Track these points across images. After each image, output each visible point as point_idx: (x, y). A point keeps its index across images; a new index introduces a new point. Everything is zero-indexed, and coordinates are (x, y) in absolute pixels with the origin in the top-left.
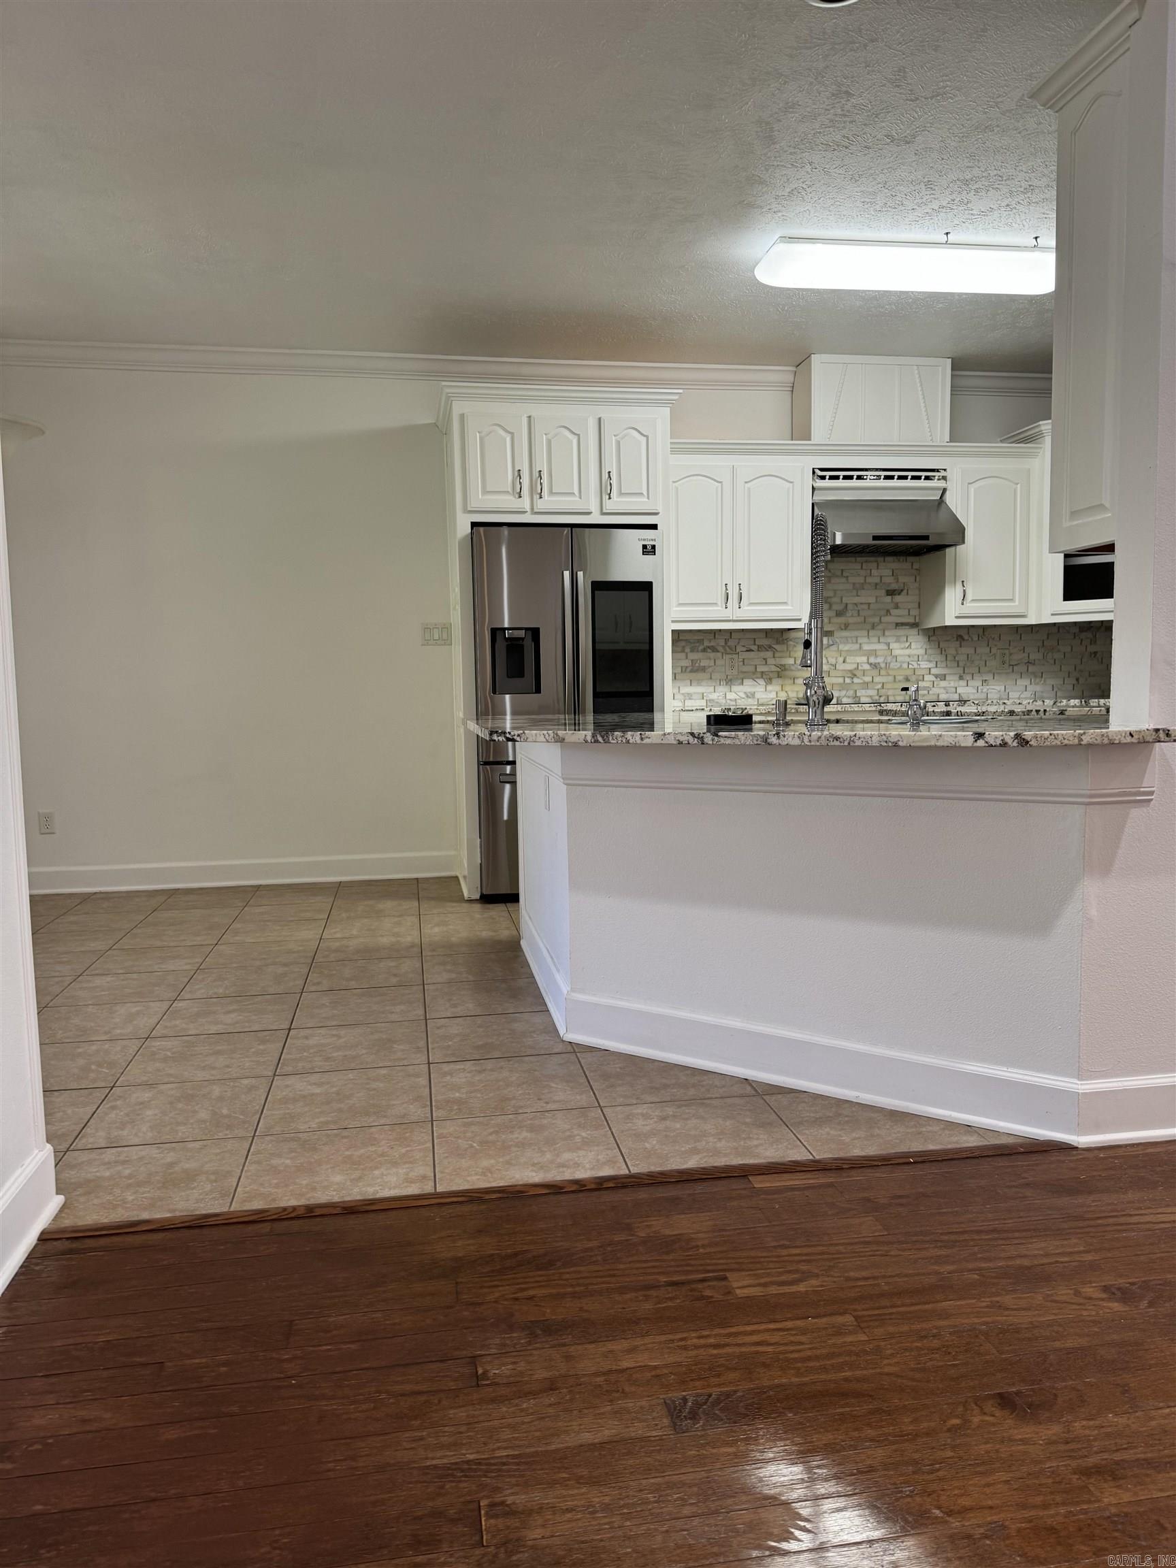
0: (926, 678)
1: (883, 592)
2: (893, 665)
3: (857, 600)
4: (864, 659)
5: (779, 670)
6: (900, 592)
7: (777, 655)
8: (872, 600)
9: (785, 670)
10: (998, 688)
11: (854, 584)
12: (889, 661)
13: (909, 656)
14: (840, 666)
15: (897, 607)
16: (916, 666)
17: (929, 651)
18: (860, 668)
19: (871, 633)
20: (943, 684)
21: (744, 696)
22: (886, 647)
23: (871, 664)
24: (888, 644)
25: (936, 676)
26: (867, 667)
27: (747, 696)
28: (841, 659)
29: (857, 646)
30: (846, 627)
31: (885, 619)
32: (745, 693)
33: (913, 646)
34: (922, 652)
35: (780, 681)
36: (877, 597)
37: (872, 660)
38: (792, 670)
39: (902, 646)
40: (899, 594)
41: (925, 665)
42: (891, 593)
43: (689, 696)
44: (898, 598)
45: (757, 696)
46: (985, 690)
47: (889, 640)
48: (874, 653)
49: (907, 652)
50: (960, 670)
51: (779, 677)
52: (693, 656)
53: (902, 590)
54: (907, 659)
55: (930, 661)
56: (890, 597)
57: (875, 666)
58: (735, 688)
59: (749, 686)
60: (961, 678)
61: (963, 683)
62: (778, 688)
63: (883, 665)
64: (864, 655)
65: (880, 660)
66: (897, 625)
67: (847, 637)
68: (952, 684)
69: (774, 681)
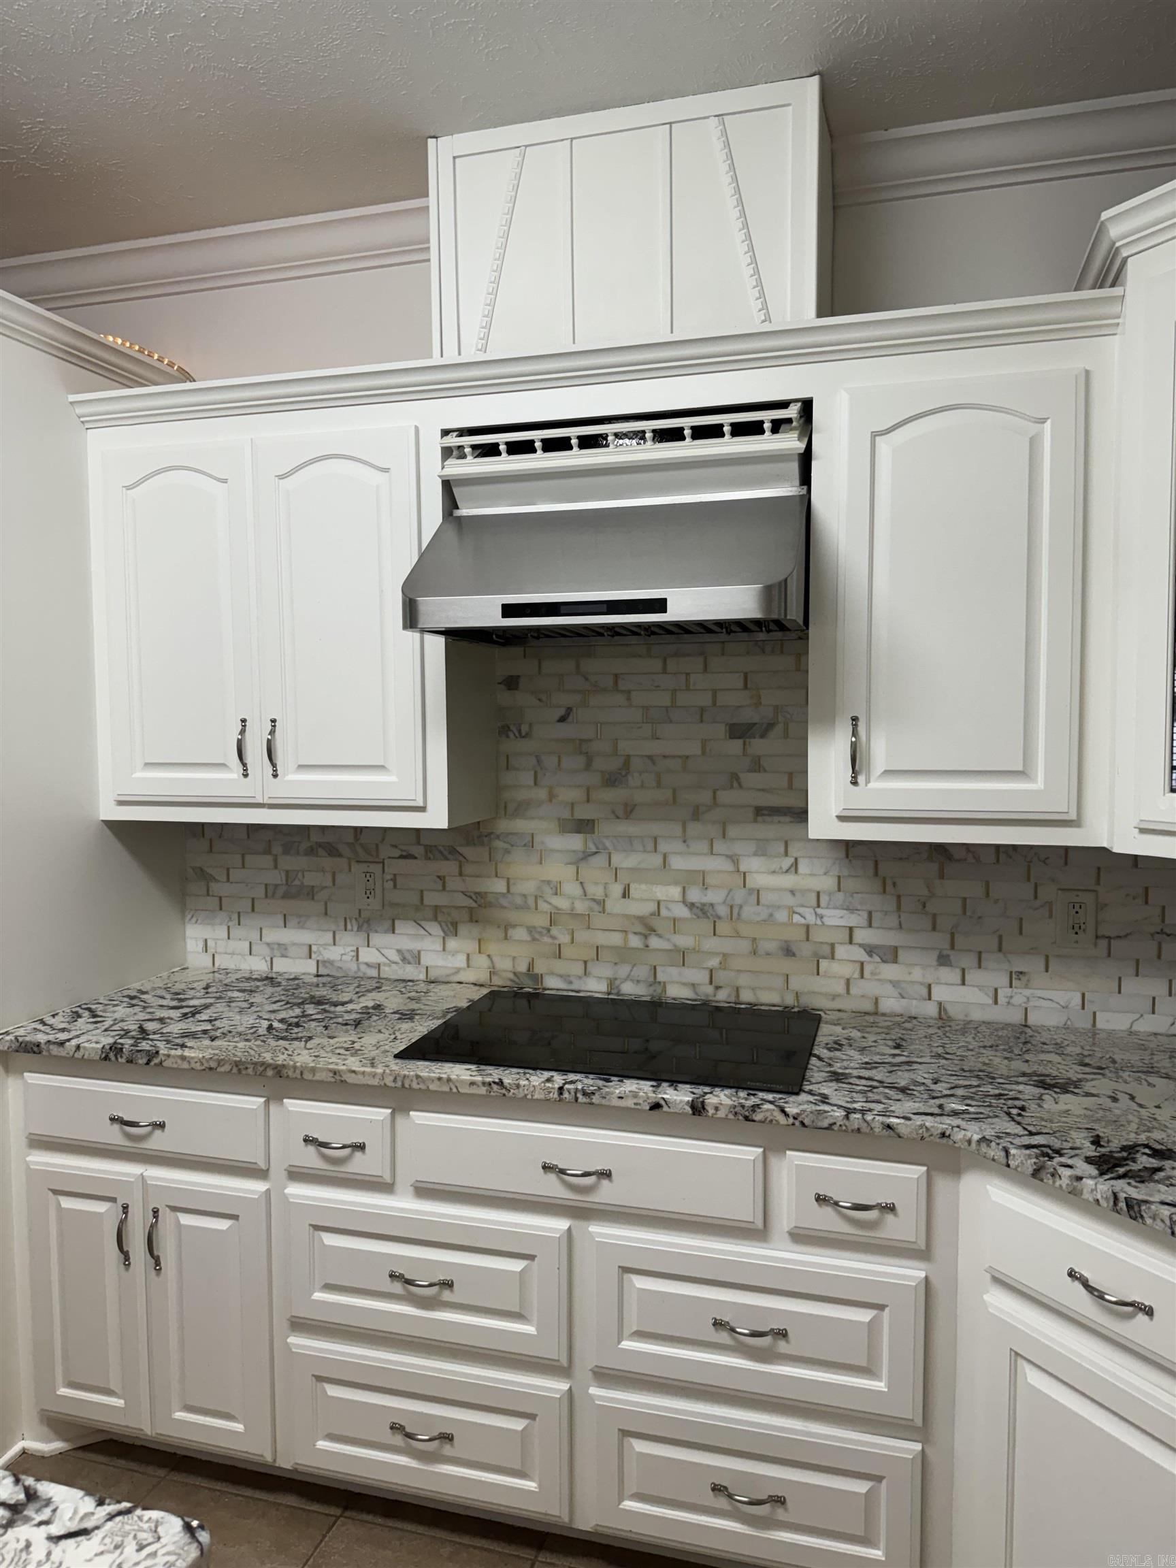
0: (841, 951)
1: (721, 730)
2: (749, 911)
3: (654, 748)
4: (675, 892)
5: (474, 905)
6: (765, 730)
7: (468, 869)
8: (693, 749)
9: (488, 905)
10: (1061, 997)
11: (646, 708)
12: (738, 901)
13: (792, 892)
14: (616, 906)
15: (757, 766)
16: (811, 919)
17: (849, 884)
18: (664, 912)
19: (694, 828)
20: (890, 971)
21: (396, 958)
22: (729, 867)
23: (691, 906)
24: (734, 859)
25: (870, 950)
26: (682, 912)
27: (404, 959)
28: (617, 889)
29: (657, 860)
30: (628, 811)
31: (725, 797)
32: (399, 951)
33: (802, 868)
34: (828, 883)
35: (475, 930)
36: (704, 743)
37: (695, 895)
38: (503, 907)
39: (774, 867)
40: (762, 736)
41: (835, 918)
42: (740, 731)
43: (282, 950)
44: (758, 746)
45: (427, 960)
46: (1018, 1000)
47: (738, 848)
48: (701, 878)
49: (789, 881)
50: (941, 940)
51: (473, 918)
52: (288, 862)
53: (771, 726)
54: (789, 900)
55: (851, 910)
56: (740, 742)
57: (702, 911)
58: (377, 939)
59: (406, 937)
60: (943, 961)
61: (952, 975)
62: (472, 946)
63: (723, 911)
64: (676, 883)
65: (714, 897)
66: (761, 812)
67: (630, 839)
68: (917, 974)
69: (462, 930)
